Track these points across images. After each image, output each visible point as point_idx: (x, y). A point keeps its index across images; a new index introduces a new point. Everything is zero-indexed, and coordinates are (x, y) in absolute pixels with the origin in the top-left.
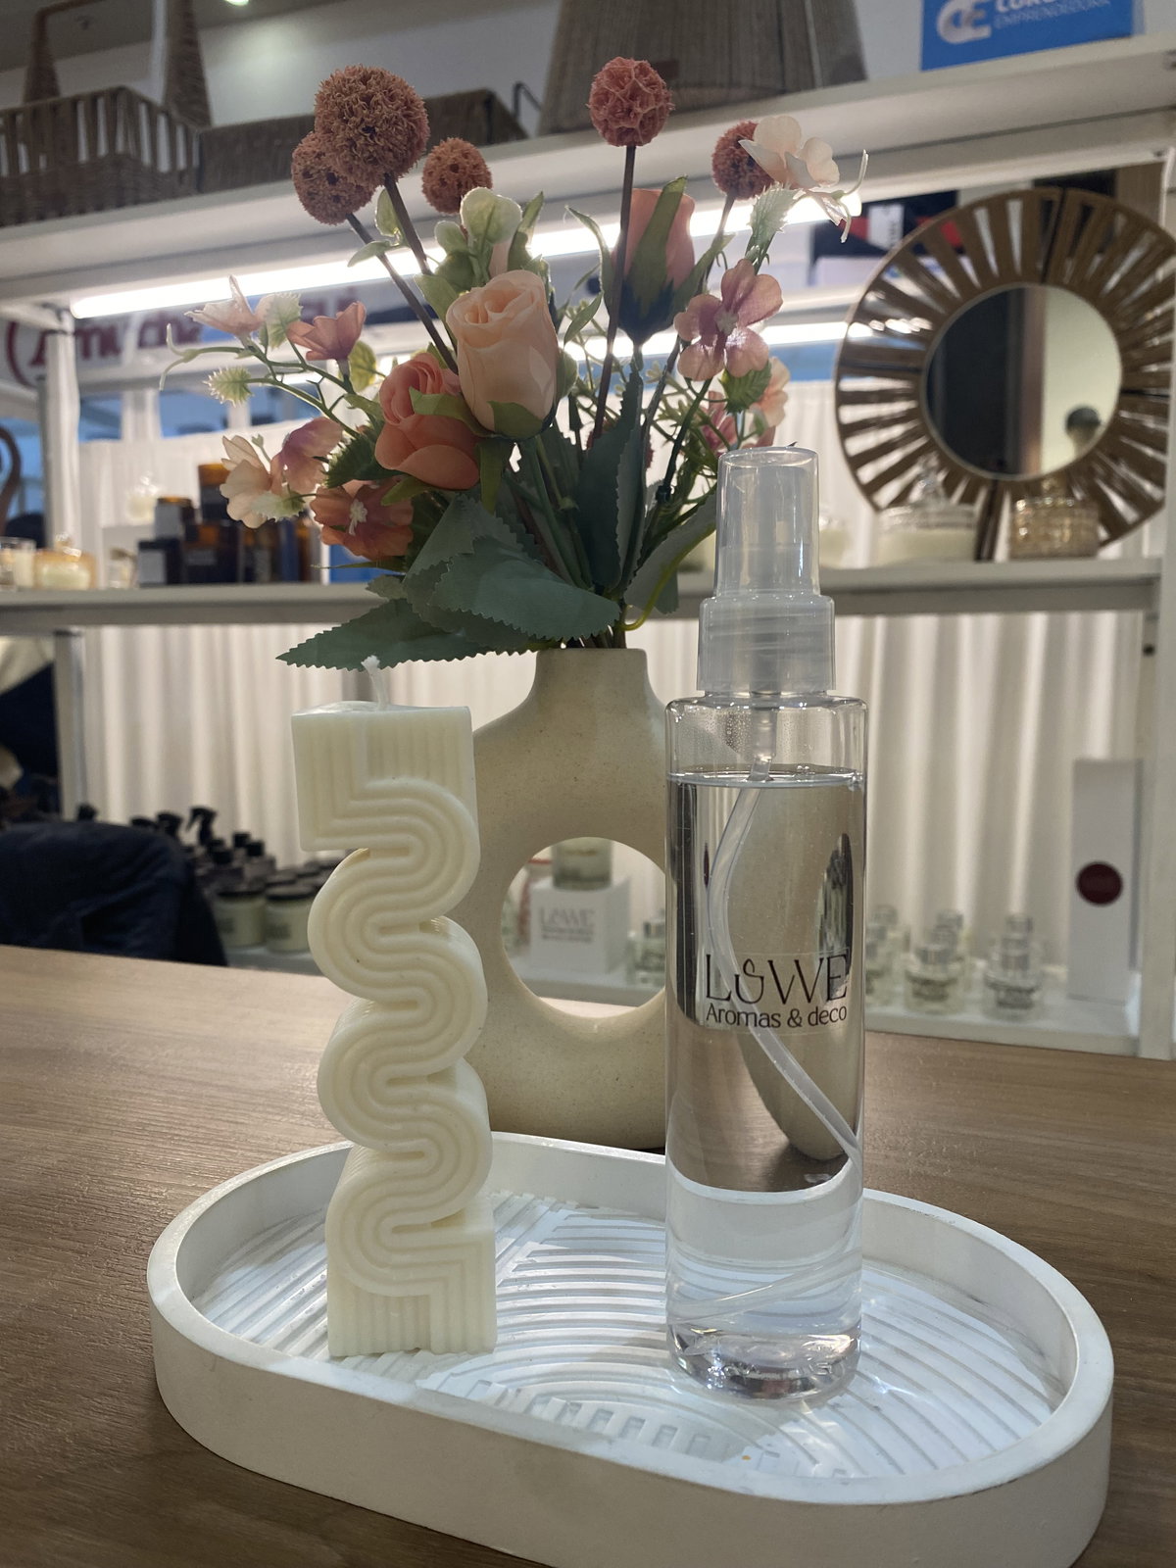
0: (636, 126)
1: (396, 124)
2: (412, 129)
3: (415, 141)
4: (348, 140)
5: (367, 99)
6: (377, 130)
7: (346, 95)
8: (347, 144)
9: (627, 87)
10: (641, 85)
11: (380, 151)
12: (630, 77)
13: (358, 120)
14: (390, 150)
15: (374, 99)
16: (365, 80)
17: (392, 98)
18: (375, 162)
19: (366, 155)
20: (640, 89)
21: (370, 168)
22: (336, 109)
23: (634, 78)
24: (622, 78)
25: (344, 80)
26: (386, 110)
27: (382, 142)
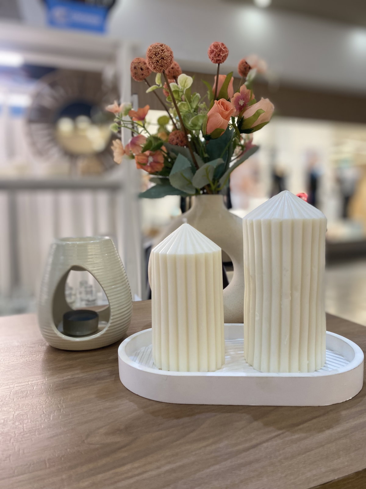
1: (169, 57)
2: (171, 59)
6: (165, 58)
7: (157, 49)
8: (156, 61)
9: (219, 49)
10: (222, 48)
12: (219, 46)
13: (160, 56)
14: (166, 64)
15: (164, 51)
16: (161, 46)
17: (168, 51)
18: (162, 67)
22: (154, 52)
25: (156, 45)
26: (166, 53)
27: (165, 62)
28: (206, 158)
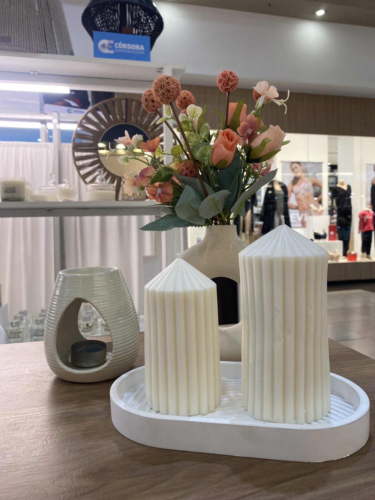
0: (230, 88)
1: (175, 89)
2: (178, 91)
3: (179, 94)
4: (162, 93)
5: (168, 83)
6: (170, 91)
7: (163, 82)
8: (162, 94)
9: (227, 78)
10: (231, 77)
11: (170, 96)
12: (228, 75)
13: (166, 88)
14: (173, 96)
15: (170, 83)
16: (167, 78)
17: (174, 83)
18: (169, 99)
19: (167, 97)
20: (230, 78)
21: (167, 100)
22: (160, 86)
23: (229, 76)
24: (225, 76)
25: (162, 79)
26: (172, 86)
27: (171, 94)
28: (216, 187)
